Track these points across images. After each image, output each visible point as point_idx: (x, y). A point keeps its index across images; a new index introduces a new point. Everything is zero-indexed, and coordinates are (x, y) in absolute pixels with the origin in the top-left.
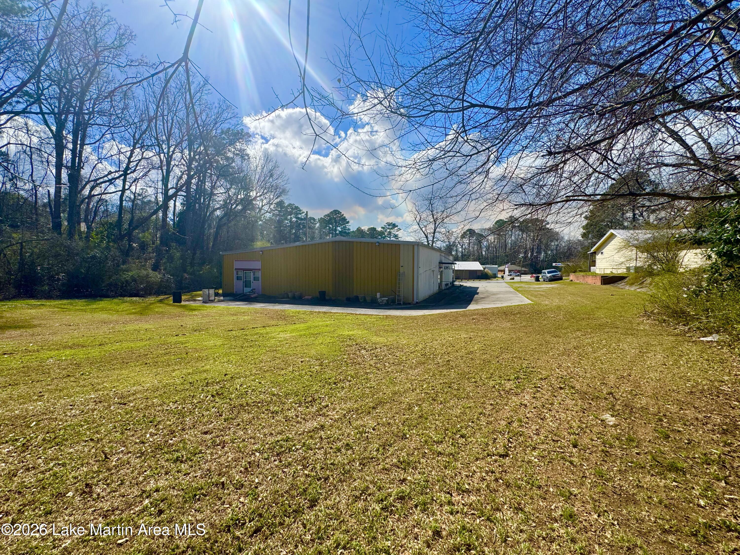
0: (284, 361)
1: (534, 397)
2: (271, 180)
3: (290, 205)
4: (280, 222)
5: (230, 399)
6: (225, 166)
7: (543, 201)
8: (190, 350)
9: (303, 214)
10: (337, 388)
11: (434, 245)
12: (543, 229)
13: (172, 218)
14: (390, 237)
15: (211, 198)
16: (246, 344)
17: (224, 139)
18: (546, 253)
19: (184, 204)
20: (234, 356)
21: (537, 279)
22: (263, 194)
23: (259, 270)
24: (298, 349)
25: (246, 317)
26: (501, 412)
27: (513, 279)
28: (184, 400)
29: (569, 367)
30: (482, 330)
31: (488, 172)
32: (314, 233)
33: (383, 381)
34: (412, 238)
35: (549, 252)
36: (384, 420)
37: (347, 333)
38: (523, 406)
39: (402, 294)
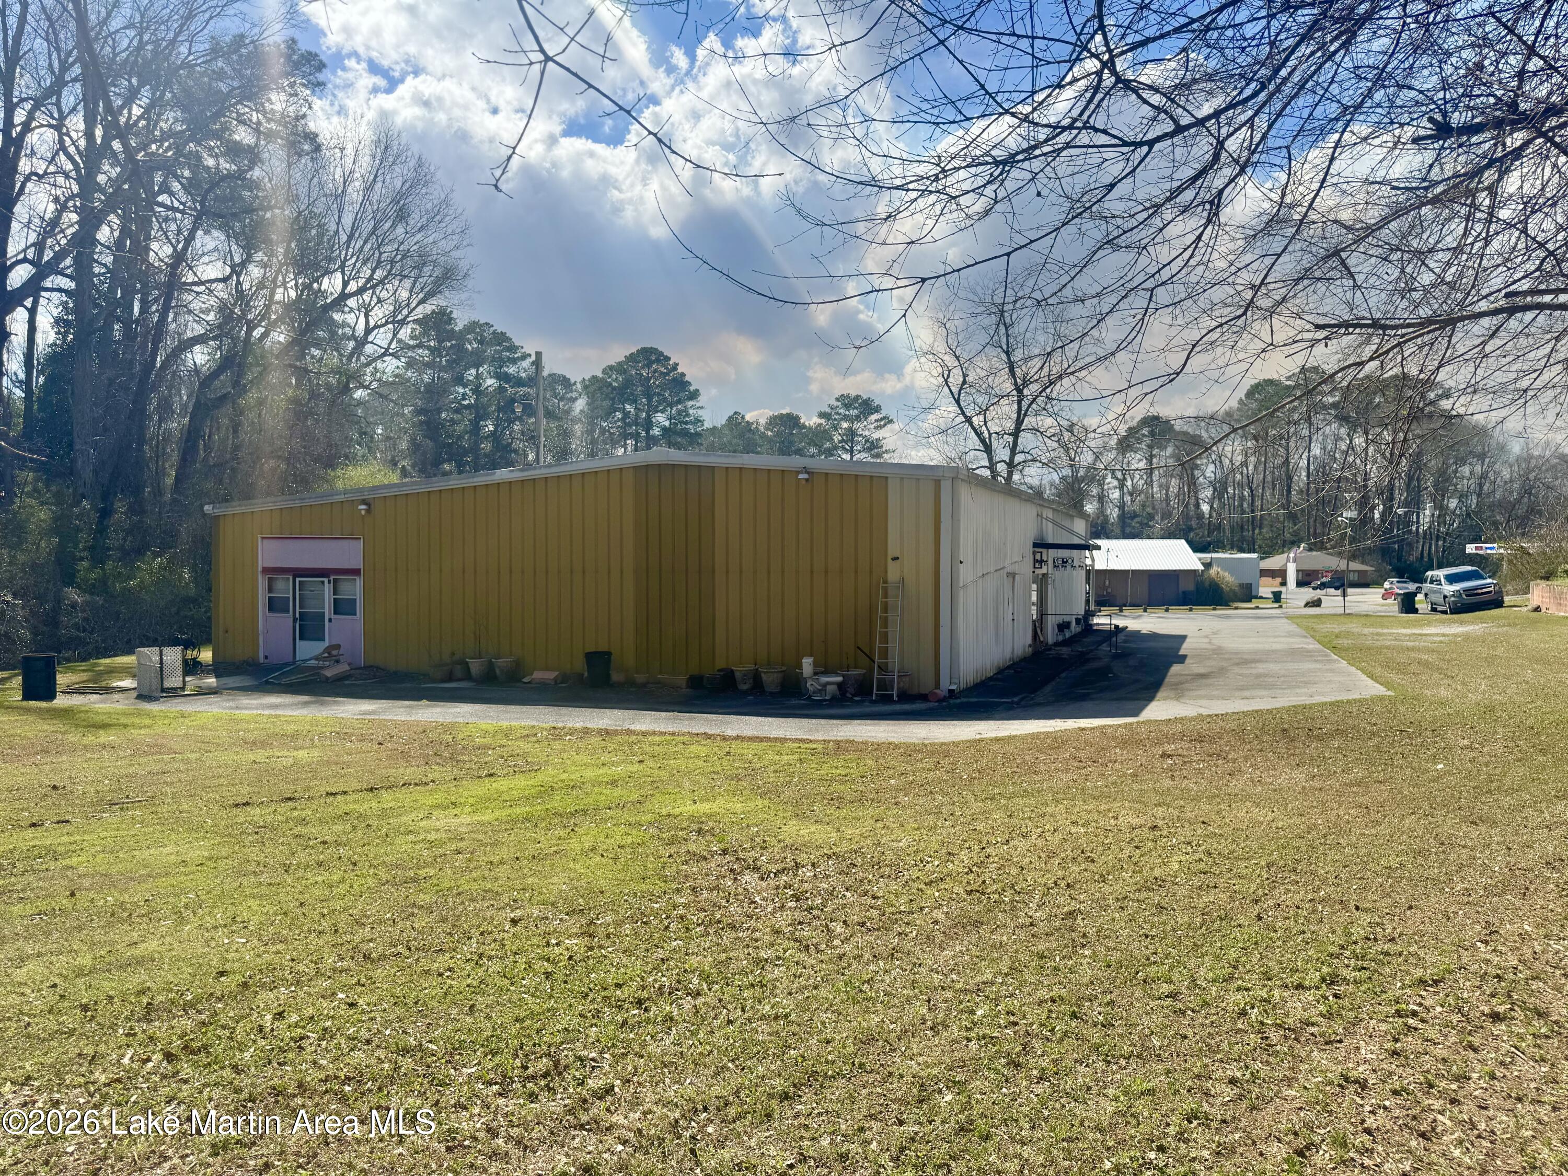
0: (444, 920)
1: (1395, 1053)
2: (400, 230)
3: (473, 327)
4: (434, 392)
5: (236, 1069)
6: (224, 178)
7: (1424, 312)
8: (87, 883)
9: (526, 364)
10: (648, 1021)
11: (1016, 477)
12: (1430, 416)
13: (22, 376)
14: (851, 452)
15: (169, 297)
16: (303, 857)
17: (220, 75)
18: (1440, 506)
19: (67, 323)
20: (253, 903)
21: (1408, 605)
22: (370, 285)
23: (356, 572)
24: (502, 872)
25: (302, 754)
26: (1271, 1109)
27: (1317, 603)
28: (58, 1074)
29: (1524, 937)
30: (1196, 799)
31: (1216, 204)
32: (566, 434)
33: (823, 992)
34: (932, 452)
35: (1453, 503)
36: (825, 1142)
37: (689, 808)
38: (1352, 1088)
39: (894, 662)
